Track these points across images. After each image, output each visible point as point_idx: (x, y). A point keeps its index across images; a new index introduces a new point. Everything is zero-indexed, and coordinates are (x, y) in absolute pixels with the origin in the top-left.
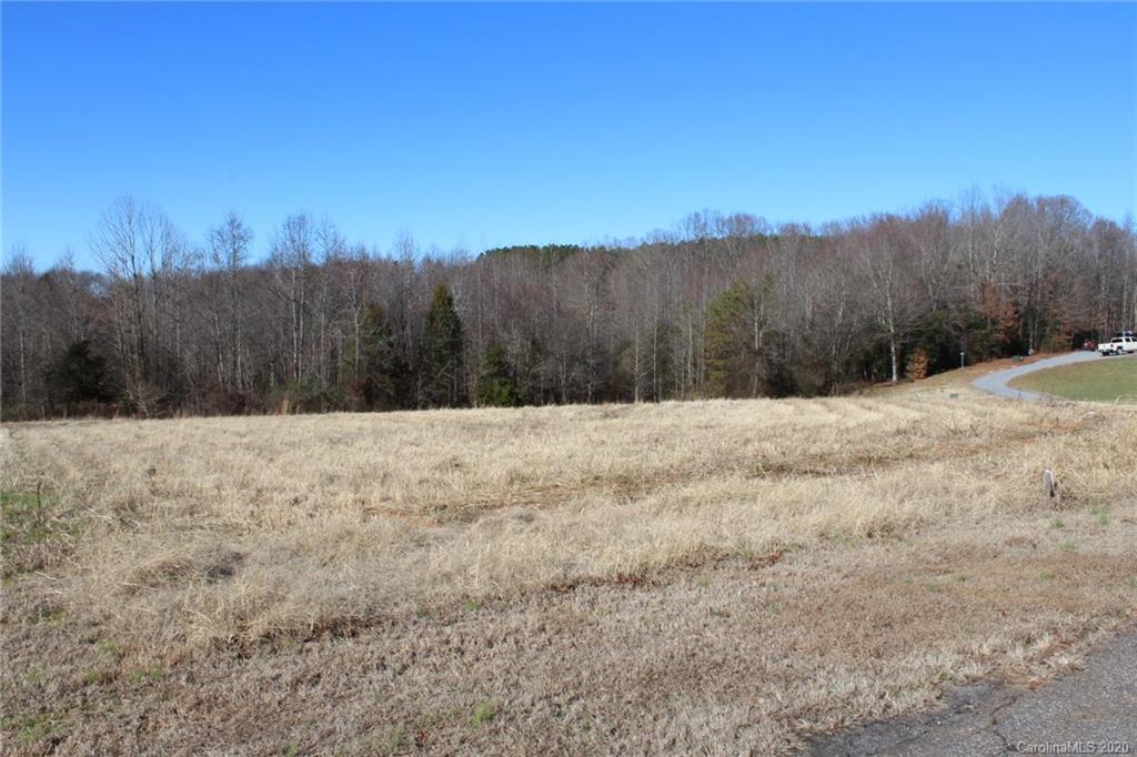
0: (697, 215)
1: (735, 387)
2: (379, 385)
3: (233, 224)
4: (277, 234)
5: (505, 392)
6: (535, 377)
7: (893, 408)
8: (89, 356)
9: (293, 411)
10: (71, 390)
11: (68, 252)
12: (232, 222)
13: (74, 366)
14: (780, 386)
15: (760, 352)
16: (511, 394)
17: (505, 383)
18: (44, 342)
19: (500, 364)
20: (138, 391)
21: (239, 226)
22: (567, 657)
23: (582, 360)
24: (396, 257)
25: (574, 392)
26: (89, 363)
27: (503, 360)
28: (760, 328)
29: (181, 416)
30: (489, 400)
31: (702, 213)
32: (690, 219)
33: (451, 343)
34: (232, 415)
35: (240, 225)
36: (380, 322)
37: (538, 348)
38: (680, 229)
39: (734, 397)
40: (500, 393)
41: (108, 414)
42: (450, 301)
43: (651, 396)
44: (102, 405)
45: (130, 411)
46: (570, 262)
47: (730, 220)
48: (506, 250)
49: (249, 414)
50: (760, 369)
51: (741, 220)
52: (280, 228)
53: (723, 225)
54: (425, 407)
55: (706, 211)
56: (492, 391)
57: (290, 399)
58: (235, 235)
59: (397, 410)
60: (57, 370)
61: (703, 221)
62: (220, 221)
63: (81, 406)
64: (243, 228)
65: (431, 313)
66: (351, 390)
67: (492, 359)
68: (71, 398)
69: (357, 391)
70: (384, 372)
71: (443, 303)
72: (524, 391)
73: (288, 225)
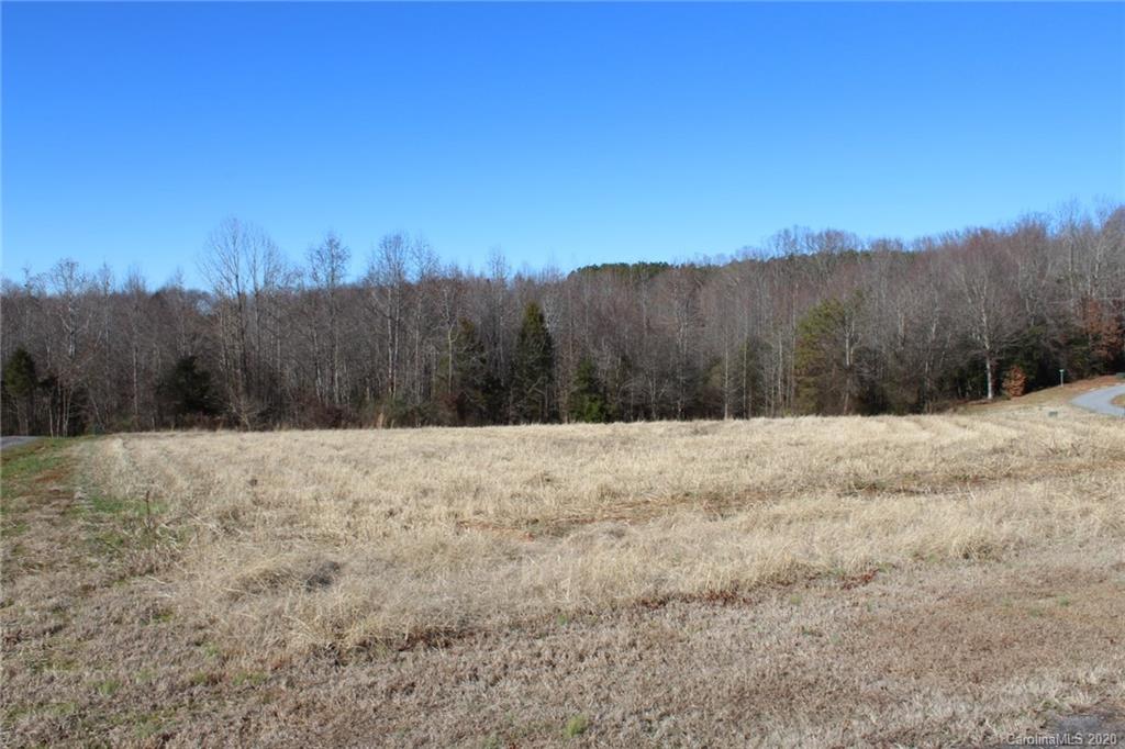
0: (786, 232)
1: (825, 404)
2: (472, 400)
3: (332, 243)
4: (373, 252)
5: (595, 408)
6: (625, 393)
7: (988, 426)
8: (196, 371)
9: (388, 425)
10: (178, 403)
11: (177, 271)
12: (331, 241)
13: (182, 380)
14: (872, 404)
15: (851, 369)
16: (602, 410)
17: (596, 399)
18: (153, 356)
19: (591, 380)
20: (242, 405)
21: (337, 246)
22: (658, 673)
23: (672, 376)
24: (489, 274)
25: (663, 409)
26: (196, 377)
27: (593, 376)
28: (851, 344)
29: (280, 428)
30: (580, 415)
31: (792, 230)
32: (779, 236)
33: (542, 359)
34: (330, 428)
35: (338, 244)
36: (472, 339)
37: (628, 365)
38: (769, 245)
39: (825, 415)
40: (590, 409)
41: (213, 427)
42: (542, 318)
43: (740, 413)
44: (207, 418)
45: (233, 424)
46: (660, 279)
47: (820, 236)
48: (595, 268)
49: (345, 428)
50: (851, 387)
51: (831, 236)
52: (377, 247)
53: (813, 241)
54: (516, 423)
55: (796, 227)
56: (582, 407)
57: (386, 414)
58: (334, 254)
59: (489, 425)
60: (167, 384)
61: (793, 237)
62: (319, 241)
63: (187, 418)
64: (342, 247)
65: (523, 330)
66: (444, 405)
67: (582, 375)
68: (178, 411)
69: (450, 406)
70: (476, 387)
71: (535, 320)
72: (614, 407)
73: (385, 244)
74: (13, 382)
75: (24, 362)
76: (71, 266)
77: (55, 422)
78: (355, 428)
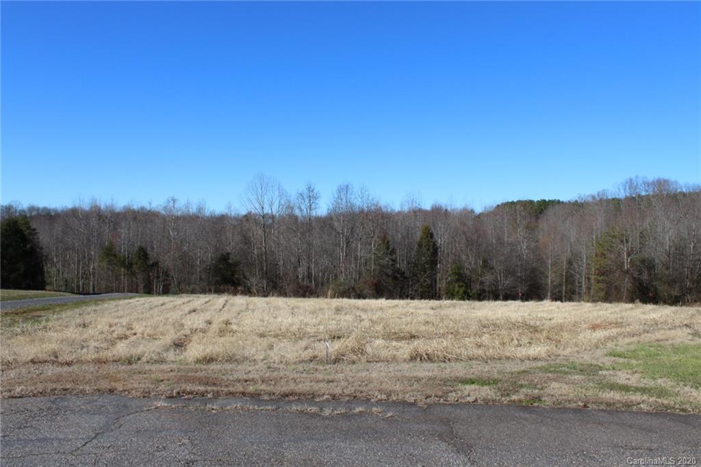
0: (631, 180)
1: (610, 295)
2: (384, 284)
3: (310, 189)
4: (333, 195)
5: (461, 291)
6: (482, 283)
8: (230, 261)
9: (333, 297)
10: (219, 278)
11: (229, 204)
12: (309, 188)
13: (221, 266)
15: (627, 272)
16: (465, 293)
17: (463, 286)
18: (205, 255)
19: (459, 274)
20: (254, 281)
21: (313, 191)
23: (513, 273)
24: (400, 210)
25: (506, 294)
26: (230, 265)
27: (461, 272)
28: (629, 255)
29: (273, 296)
30: (451, 296)
31: (634, 179)
32: (627, 183)
33: (431, 261)
34: (300, 297)
35: (313, 190)
36: (388, 246)
37: (486, 264)
38: (619, 189)
39: (611, 302)
40: (458, 292)
41: (235, 293)
42: (432, 236)
43: (557, 298)
44: (232, 288)
45: (248, 292)
47: (653, 183)
49: (309, 297)
50: (627, 284)
51: (661, 183)
52: (335, 193)
53: (648, 186)
54: (412, 298)
55: (637, 177)
56: (454, 290)
57: (333, 289)
58: (311, 196)
59: (397, 299)
60: (212, 268)
61: (635, 184)
62: (303, 188)
63: (222, 287)
64: (315, 192)
65: (420, 242)
66: (368, 287)
67: (454, 271)
68: (218, 283)
69: (370, 287)
70: (387, 275)
71: (427, 237)
72: (474, 291)
73: (340, 191)
74: (137, 264)
75: (142, 253)
76: (174, 201)
77: (156, 287)
78: (314, 297)
